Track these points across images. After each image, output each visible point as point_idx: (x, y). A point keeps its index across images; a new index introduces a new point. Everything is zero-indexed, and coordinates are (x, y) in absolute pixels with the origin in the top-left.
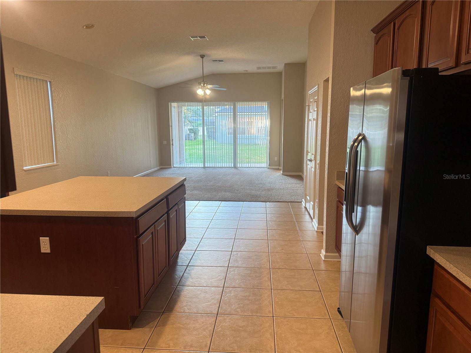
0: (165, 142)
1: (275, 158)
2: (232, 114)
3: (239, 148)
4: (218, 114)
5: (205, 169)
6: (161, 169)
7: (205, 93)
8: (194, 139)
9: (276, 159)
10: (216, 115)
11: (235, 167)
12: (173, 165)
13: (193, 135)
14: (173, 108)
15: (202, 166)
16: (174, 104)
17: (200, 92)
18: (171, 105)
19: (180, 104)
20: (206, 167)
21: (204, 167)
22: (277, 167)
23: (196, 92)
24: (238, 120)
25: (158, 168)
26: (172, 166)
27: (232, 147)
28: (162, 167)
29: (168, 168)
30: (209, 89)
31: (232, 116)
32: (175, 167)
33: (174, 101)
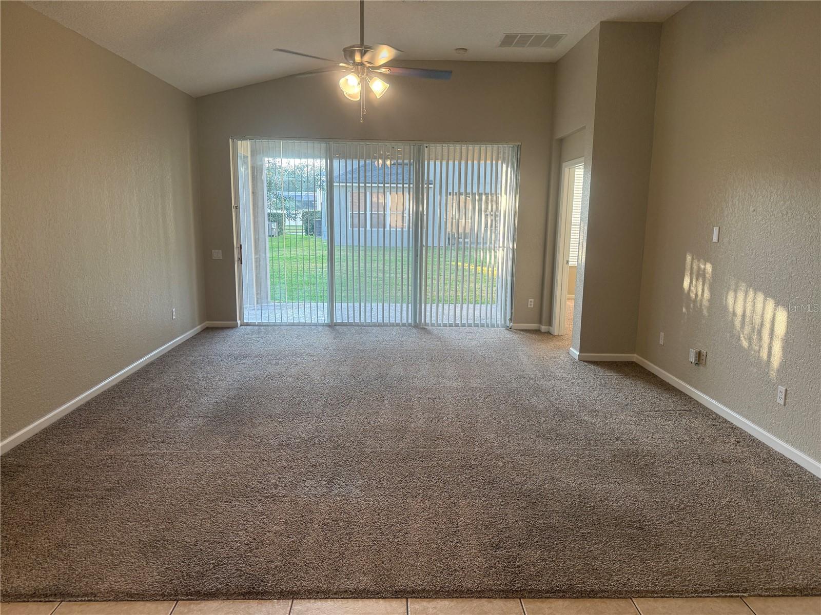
0: (217, 254)
1: (530, 300)
5: (334, 330)
6: (207, 330)
7: (366, 90)
9: (531, 303)
11: (418, 324)
12: (242, 318)
15: (327, 320)
17: (349, 85)
18: (234, 147)
20: (337, 324)
21: (333, 325)
22: (533, 326)
25: (198, 328)
26: (239, 322)
28: (207, 324)
29: (228, 328)
32: (247, 324)
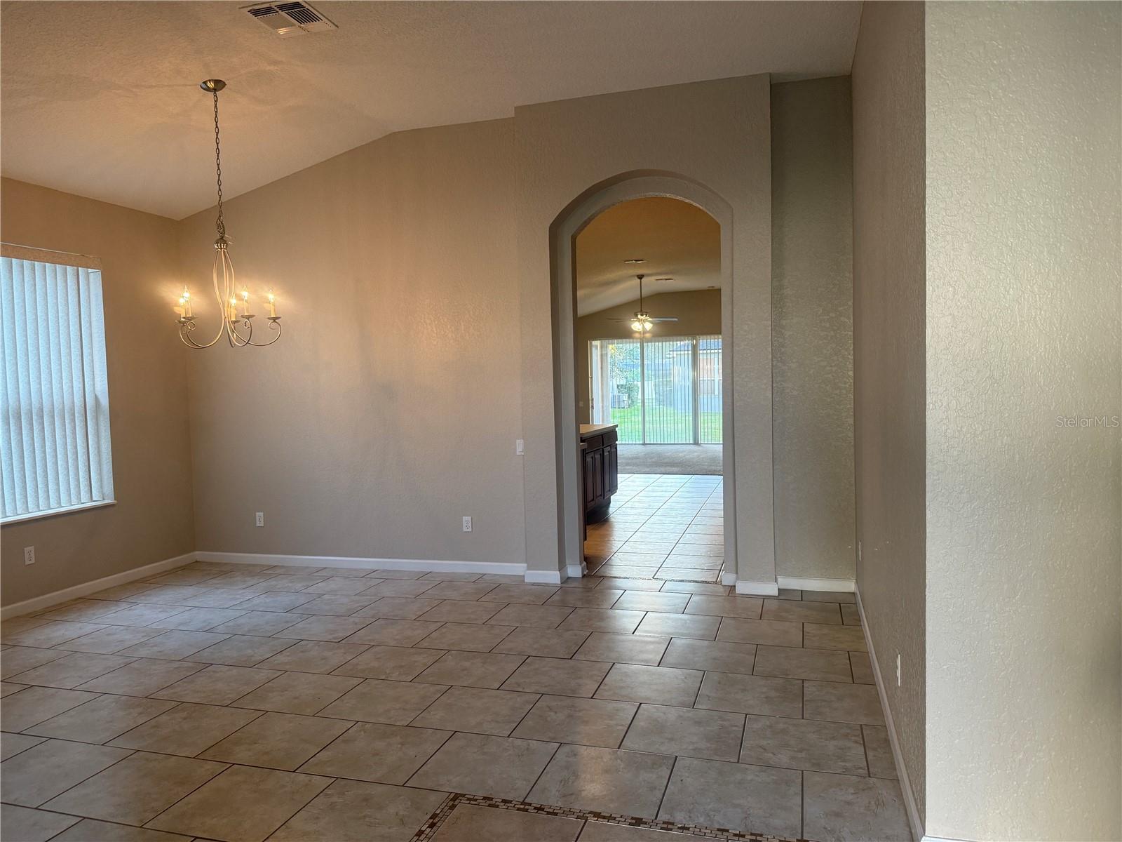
2: (690, 352)
3: (702, 418)
4: (679, 353)
7: (644, 327)
8: (629, 406)
10: (675, 355)
11: (696, 443)
13: (625, 397)
14: (594, 349)
15: (641, 442)
16: (596, 343)
17: (636, 326)
18: (591, 343)
19: (605, 342)
20: (647, 444)
21: (644, 444)
23: (631, 328)
24: (701, 364)
27: (691, 418)
30: (651, 322)
31: (690, 356)
33: (596, 339)
